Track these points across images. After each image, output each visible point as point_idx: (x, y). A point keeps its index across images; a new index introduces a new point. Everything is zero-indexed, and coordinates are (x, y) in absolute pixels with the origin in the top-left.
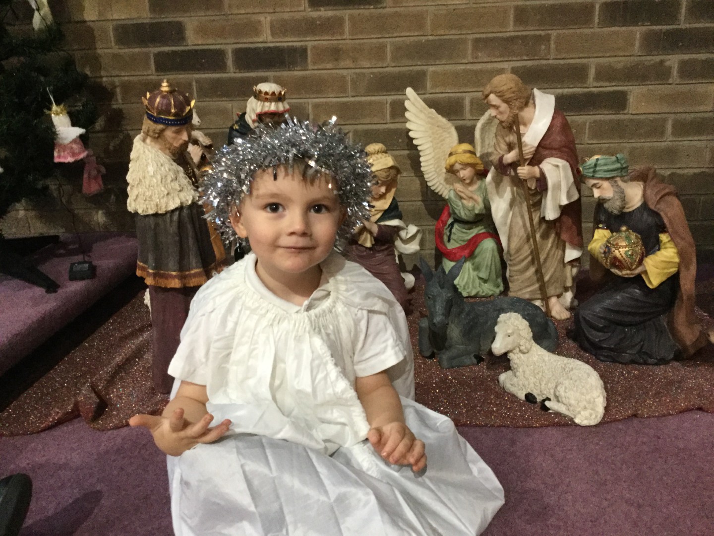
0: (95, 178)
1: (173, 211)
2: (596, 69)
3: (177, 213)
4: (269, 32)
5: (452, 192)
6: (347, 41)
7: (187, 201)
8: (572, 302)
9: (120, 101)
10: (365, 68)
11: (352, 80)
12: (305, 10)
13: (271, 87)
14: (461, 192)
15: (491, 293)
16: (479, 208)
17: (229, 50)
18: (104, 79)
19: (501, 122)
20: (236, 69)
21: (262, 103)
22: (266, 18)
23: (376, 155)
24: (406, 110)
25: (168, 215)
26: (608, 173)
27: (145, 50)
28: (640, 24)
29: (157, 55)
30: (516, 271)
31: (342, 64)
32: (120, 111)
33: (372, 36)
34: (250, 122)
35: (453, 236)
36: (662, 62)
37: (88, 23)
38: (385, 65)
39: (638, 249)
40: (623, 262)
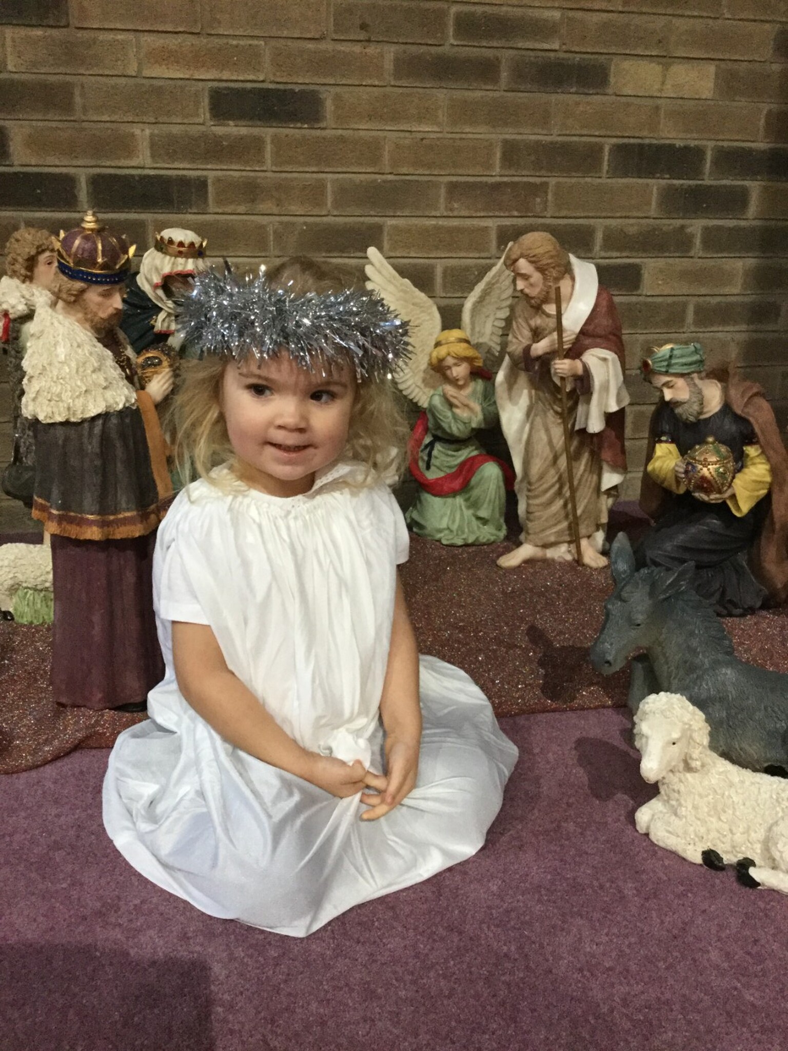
1: (94, 419)
2: (604, 232)
3: (100, 422)
4: (147, 152)
5: (436, 399)
6: (269, 174)
7: (117, 404)
8: (604, 545)
10: (296, 215)
11: (275, 232)
12: (203, 124)
13: (186, 235)
14: (455, 397)
15: (492, 538)
16: (477, 420)
17: (83, 177)
19: (530, 298)
21: (173, 258)
22: (143, 130)
24: (366, 278)
25: (86, 425)
26: (685, 367)
28: (658, 175)
30: (538, 505)
31: (263, 207)
33: (307, 169)
35: (433, 461)
36: (683, 227)
38: (323, 213)
39: (731, 465)
40: (713, 482)
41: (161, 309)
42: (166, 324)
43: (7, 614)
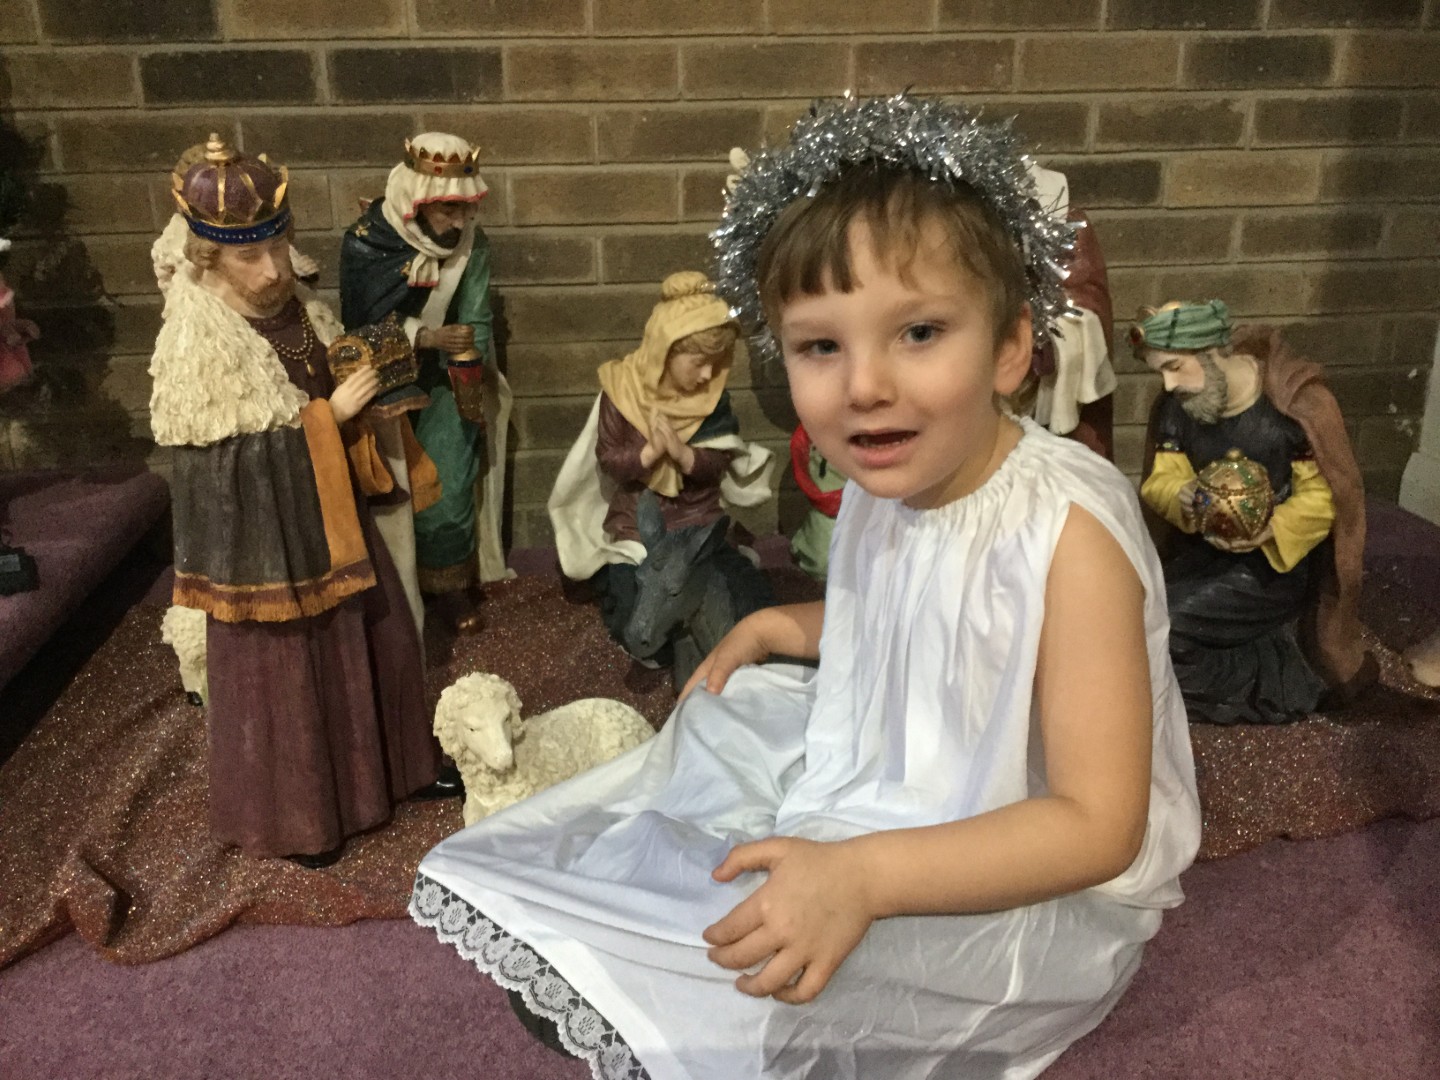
0: (16, 350)
2: (1101, 114)
3: (232, 448)
4: (414, 16)
6: (592, 42)
9: (59, 165)
10: (631, 101)
11: (602, 126)
13: (447, 143)
17: (321, 53)
18: (19, 116)
20: (338, 97)
21: (428, 178)
23: (692, 298)
26: (1197, 339)
27: (116, 49)
28: (1186, 24)
29: (148, 63)
31: (580, 91)
32: (61, 189)
33: (646, 33)
34: (395, 221)
36: (1226, 103)
38: (672, 97)
39: (1266, 495)
40: (1236, 522)
41: (417, 252)
42: (424, 274)
43: (192, 697)
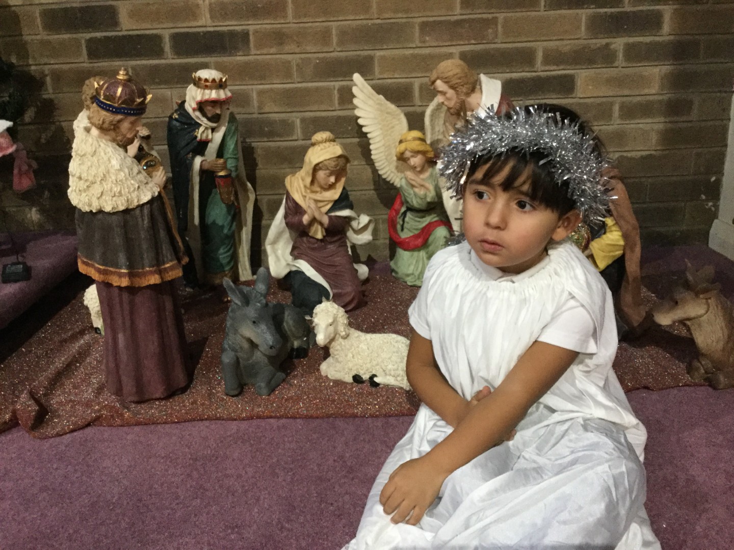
0: (26, 173)
1: (144, 205)
2: (544, 53)
3: (148, 206)
4: (208, 16)
5: (404, 181)
6: (291, 25)
7: (154, 192)
9: (51, 91)
10: (310, 53)
11: (298, 65)
13: (211, 74)
14: (413, 180)
16: (431, 196)
17: (166, 35)
18: (33, 68)
19: (449, 109)
20: (174, 55)
21: (202, 91)
22: (204, 1)
23: (324, 144)
24: (354, 96)
27: (75, 36)
28: (586, 6)
29: (90, 41)
31: (287, 48)
32: (51, 101)
33: (317, 20)
34: (190, 111)
35: (406, 225)
36: (607, 45)
37: (13, 8)
38: (331, 50)
41: (200, 125)
42: (205, 135)
43: (97, 330)
